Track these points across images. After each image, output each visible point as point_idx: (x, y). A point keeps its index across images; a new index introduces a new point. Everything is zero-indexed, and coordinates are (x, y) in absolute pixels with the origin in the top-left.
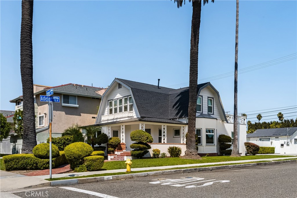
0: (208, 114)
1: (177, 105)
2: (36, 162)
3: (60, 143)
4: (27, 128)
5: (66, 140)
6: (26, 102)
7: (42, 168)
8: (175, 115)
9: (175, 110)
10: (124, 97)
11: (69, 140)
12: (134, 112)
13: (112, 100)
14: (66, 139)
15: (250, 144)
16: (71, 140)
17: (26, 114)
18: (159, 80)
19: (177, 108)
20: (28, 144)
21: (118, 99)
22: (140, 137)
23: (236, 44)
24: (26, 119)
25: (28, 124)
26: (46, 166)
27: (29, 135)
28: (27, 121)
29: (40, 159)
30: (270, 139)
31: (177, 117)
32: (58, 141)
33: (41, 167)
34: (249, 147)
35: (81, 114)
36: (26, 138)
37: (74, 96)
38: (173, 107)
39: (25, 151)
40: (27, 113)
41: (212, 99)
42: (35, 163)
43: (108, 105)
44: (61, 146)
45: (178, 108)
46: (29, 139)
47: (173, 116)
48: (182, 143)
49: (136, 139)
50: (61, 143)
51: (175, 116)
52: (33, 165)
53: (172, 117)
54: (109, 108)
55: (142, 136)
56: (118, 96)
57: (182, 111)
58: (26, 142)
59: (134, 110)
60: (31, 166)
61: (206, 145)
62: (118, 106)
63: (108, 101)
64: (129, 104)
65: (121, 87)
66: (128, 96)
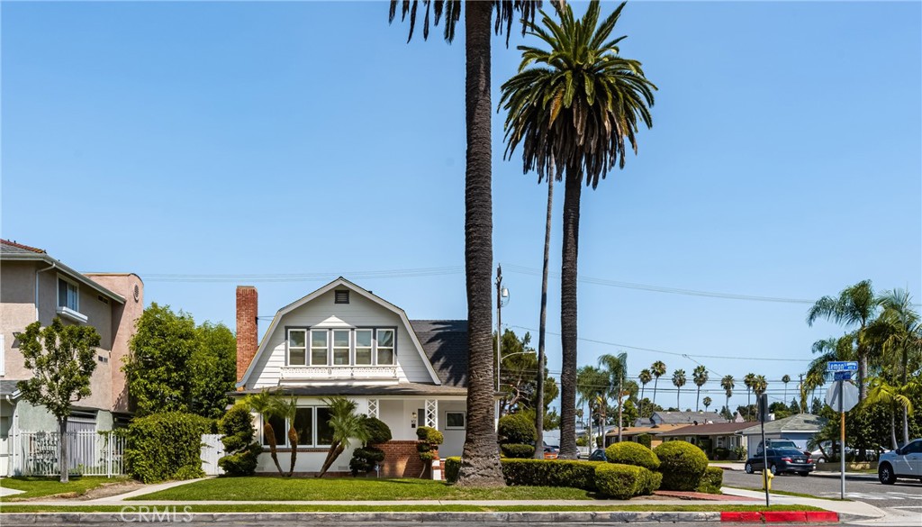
10: (359, 327)
12: (400, 369)
13: (307, 328)
21: (330, 329)
43: (286, 339)
54: (290, 347)
56: (333, 321)
59: (398, 364)
62: (332, 346)
63: (287, 328)
64: (377, 347)
65: (347, 302)
66: (375, 328)
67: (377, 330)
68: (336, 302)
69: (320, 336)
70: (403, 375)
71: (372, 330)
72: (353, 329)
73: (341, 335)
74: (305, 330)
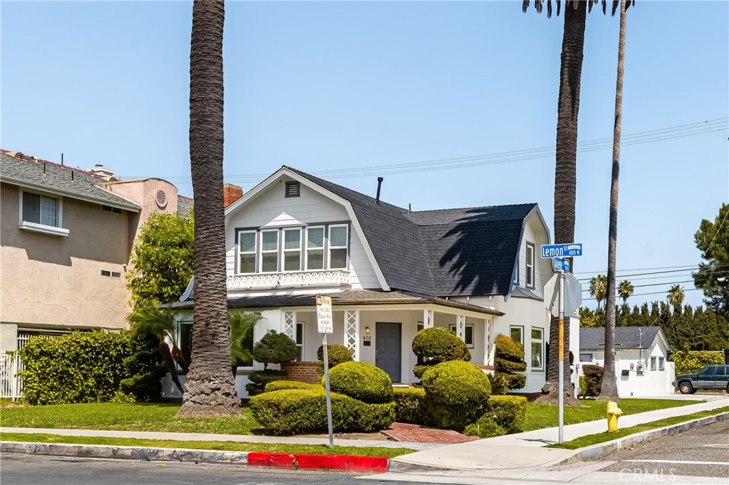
0: (526, 286)
1: (455, 260)
2: (356, 412)
3: (66, 356)
4: (213, 314)
5: (82, 347)
6: (213, 238)
7: (370, 428)
8: (454, 285)
9: (453, 273)
10: (310, 224)
11: (91, 346)
12: (353, 273)
13: (258, 229)
14: (83, 343)
15: (597, 369)
16: (95, 348)
17: (213, 273)
18: (380, 180)
19: (456, 266)
20: (218, 361)
21: (281, 229)
22: (449, 348)
23: (617, 117)
24: (210, 289)
25: (217, 304)
26: (380, 421)
27: (220, 335)
28: (216, 293)
29: (366, 404)
30: (591, 357)
31: (465, 293)
32: (61, 349)
33: (367, 425)
34: (595, 379)
35: (73, 259)
36: (212, 343)
37: (54, 199)
38: (442, 262)
39: (210, 381)
40: (214, 271)
41: (532, 248)
42: (352, 415)
43: (236, 242)
44: (68, 366)
45: (462, 269)
46: (219, 347)
47: (450, 288)
48: (486, 364)
49: (438, 351)
50: (68, 358)
51: (454, 290)
52: (346, 420)
53: (446, 293)
54: (239, 252)
55: (455, 346)
56: (284, 219)
57: (476, 279)
58: (211, 355)
59: (351, 267)
60: (342, 421)
61: (533, 371)
62: (282, 249)
63: (237, 230)
64: (330, 247)
65: (298, 195)
66: (327, 224)
67: (330, 226)
68: (287, 195)
69: (270, 237)
70: (357, 280)
71: (324, 227)
72: (304, 227)
73: (292, 235)
74: (255, 231)
